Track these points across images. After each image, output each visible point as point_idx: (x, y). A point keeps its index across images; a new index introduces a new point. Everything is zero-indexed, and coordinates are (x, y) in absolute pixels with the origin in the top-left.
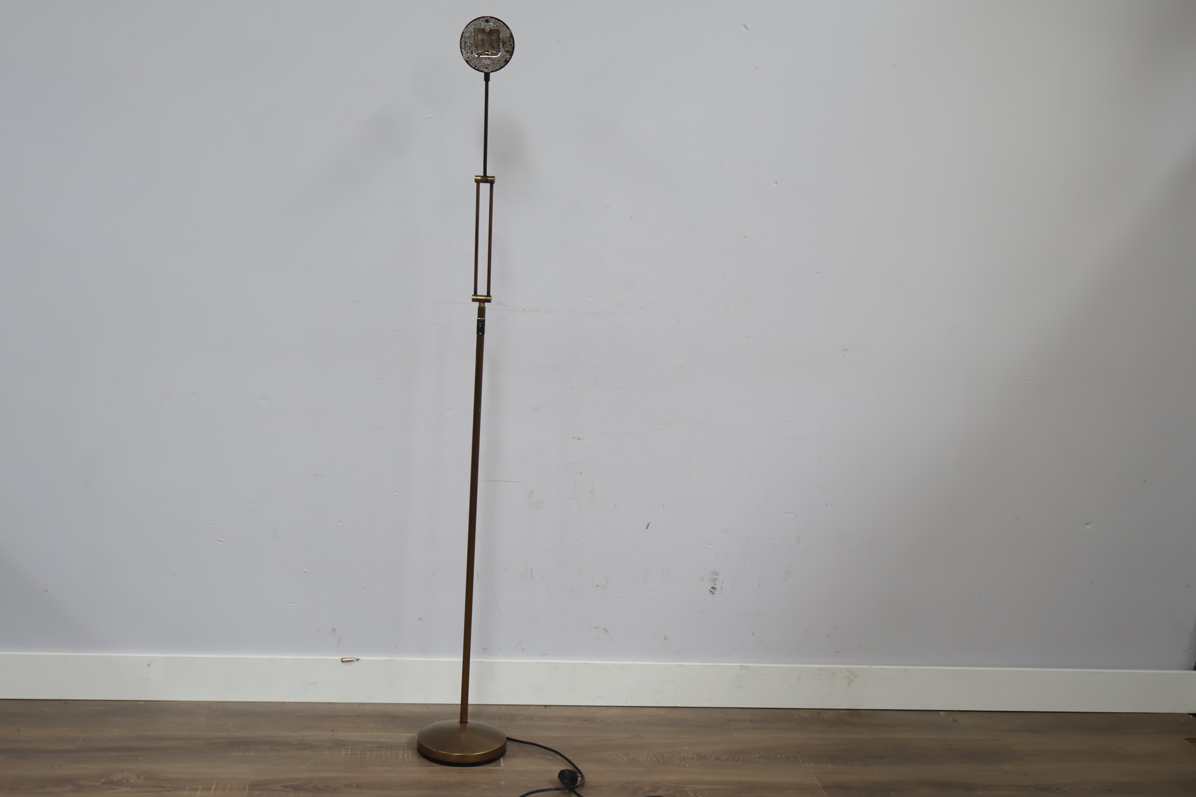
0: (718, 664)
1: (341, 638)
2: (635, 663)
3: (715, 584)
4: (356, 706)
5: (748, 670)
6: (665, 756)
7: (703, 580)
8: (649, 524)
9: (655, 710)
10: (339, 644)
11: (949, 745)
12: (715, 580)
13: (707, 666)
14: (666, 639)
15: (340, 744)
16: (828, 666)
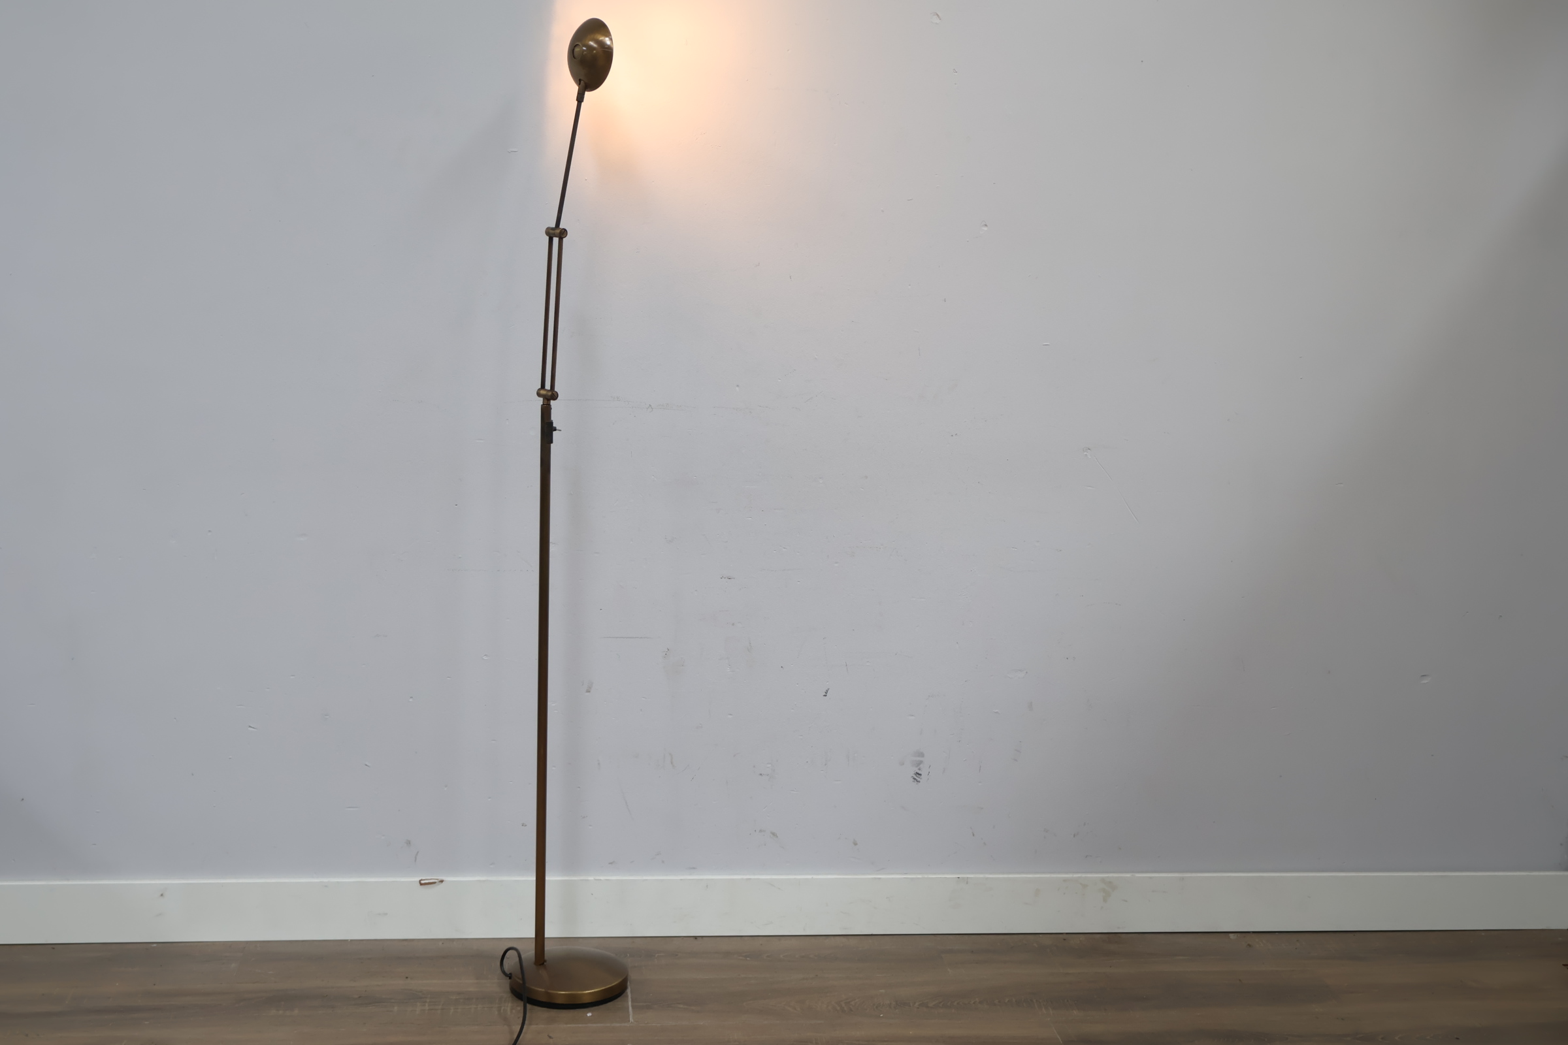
0: (926, 876)
1: (418, 852)
2: (815, 877)
3: (919, 769)
4: (440, 943)
5: (967, 883)
6: (853, 1003)
7: (903, 764)
8: (827, 691)
9: (844, 940)
10: (415, 861)
11: (1240, 980)
12: (921, 762)
13: (912, 879)
14: (855, 844)
15: (414, 997)
16: (1076, 875)
